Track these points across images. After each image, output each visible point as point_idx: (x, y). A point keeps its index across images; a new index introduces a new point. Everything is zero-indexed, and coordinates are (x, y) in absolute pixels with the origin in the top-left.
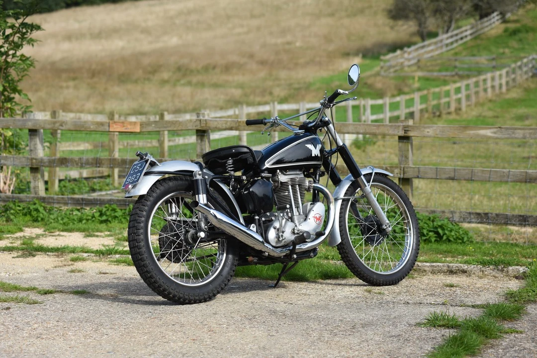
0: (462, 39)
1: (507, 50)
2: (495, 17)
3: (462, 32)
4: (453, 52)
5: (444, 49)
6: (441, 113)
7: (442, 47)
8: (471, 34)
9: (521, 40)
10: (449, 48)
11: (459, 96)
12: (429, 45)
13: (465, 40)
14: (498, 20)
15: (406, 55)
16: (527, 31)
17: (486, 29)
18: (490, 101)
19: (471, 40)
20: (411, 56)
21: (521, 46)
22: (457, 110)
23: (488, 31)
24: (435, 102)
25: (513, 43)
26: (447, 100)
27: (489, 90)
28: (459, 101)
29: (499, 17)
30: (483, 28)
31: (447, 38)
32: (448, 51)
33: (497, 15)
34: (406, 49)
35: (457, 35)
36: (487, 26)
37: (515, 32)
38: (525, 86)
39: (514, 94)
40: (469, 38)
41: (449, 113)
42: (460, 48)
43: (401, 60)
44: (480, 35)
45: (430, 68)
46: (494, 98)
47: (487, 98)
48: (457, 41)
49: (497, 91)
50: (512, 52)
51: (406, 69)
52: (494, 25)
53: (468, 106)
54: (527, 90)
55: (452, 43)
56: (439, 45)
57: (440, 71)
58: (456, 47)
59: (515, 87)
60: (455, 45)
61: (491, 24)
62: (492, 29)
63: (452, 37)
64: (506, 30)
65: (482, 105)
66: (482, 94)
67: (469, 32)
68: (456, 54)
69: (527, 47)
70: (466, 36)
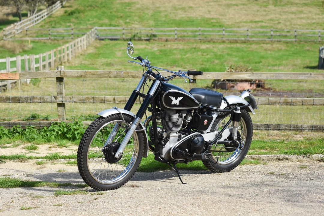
0: (42, 17)
1: (72, 24)
2: (58, 4)
3: (42, 14)
4: (39, 25)
5: (35, 24)
6: (61, 62)
7: (33, 23)
8: (47, 15)
9: (77, 18)
10: (37, 23)
11: (68, 52)
12: (27, 21)
13: (44, 18)
14: (59, 6)
15: (16, 28)
16: (79, 13)
17: (54, 11)
18: (81, 55)
19: (47, 18)
20: (18, 28)
21: (78, 22)
22: (68, 60)
23: (55, 12)
24: (59, 56)
25: (73, 20)
26: (63, 54)
27: (80, 48)
28: (68, 55)
29: (60, 4)
30: (52, 11)
31: (35, 17)
32: (36, 25)
33: (59, 3)
34: (16, 24)
35: (40, 15)
36: (55, 10)
37: (72, 13)
38: (94, 45)
39: (91, 50)
40: (46, 17)
41: (65, 62)
42: (43, 23)
43: (14, 31)
44: (51, 15)
45: (30, 35)
46: (83, 53)
47: (79, 53)
48: (40, 19)
49: (83, 49)
50: (74, 25)
51: (16, 35)
52: (57, 9)
53: (72, 58)
54: (96, 48)
55: (38, 20)
56: (32, 21)
57: (37, 37)
58: (40, 22)
59: (89, 46)
60: (40, 21)
61: (56, 9)
62: (57, 11)
63: (38, 16)
64: (66, 12)
65: (79, 57)
66: (77, 51)
67: (46, 13)
68: (42, 26)
69: (82, 22)
70: (44, 16)
